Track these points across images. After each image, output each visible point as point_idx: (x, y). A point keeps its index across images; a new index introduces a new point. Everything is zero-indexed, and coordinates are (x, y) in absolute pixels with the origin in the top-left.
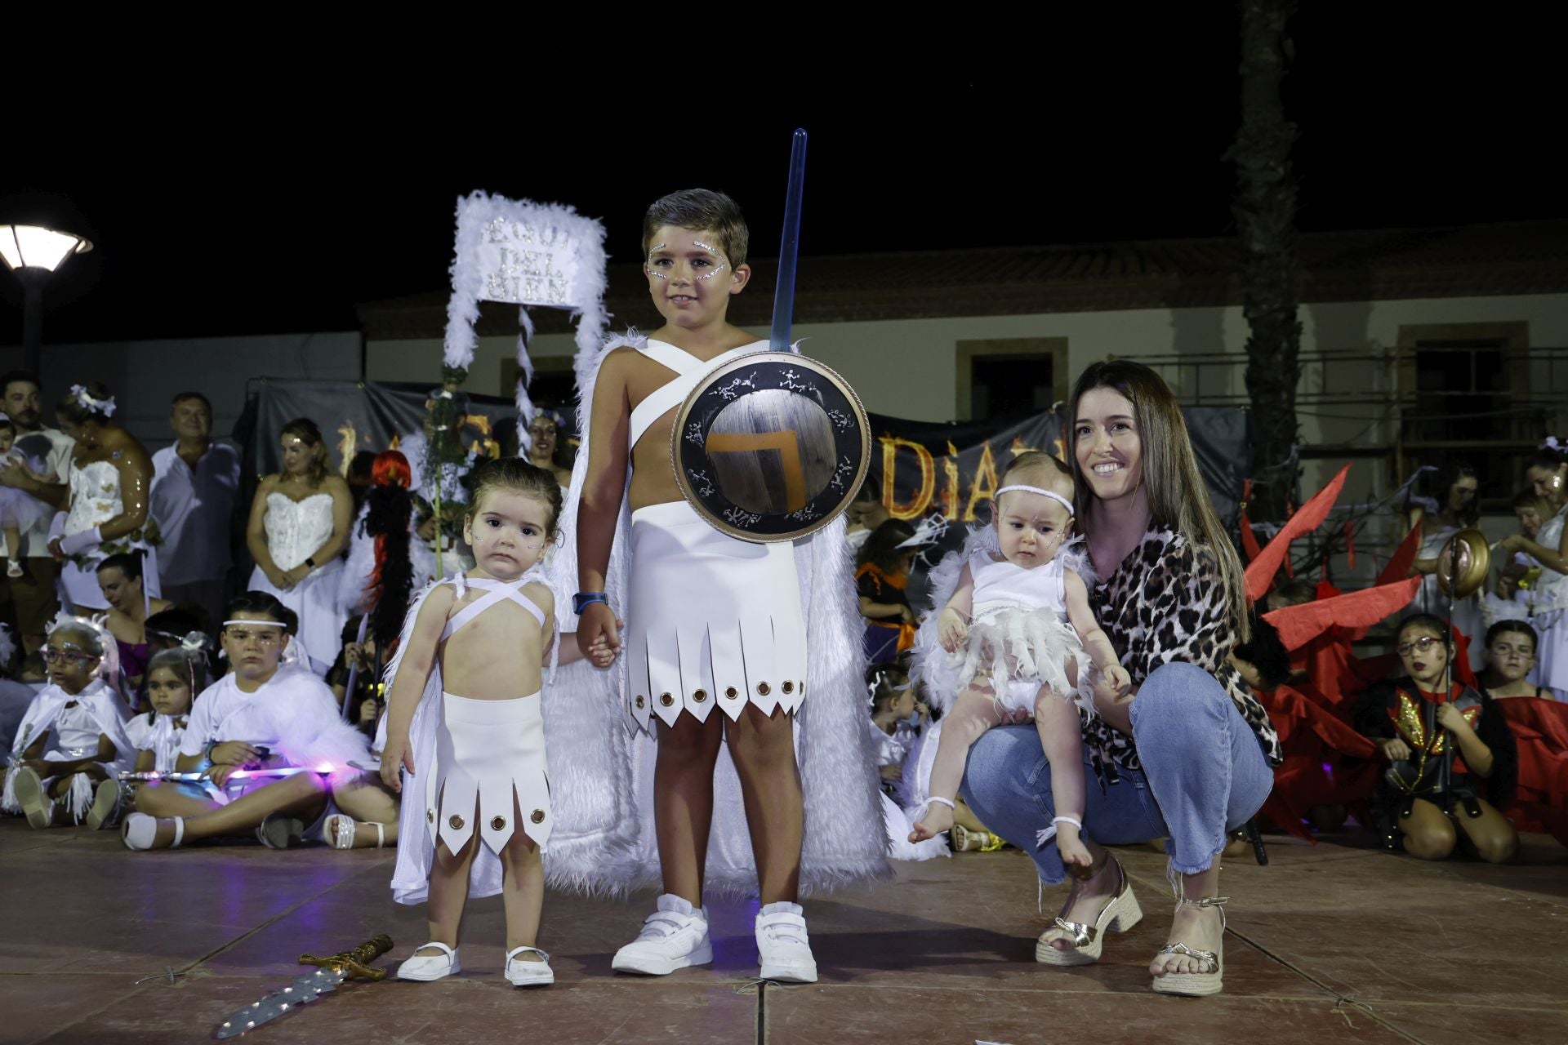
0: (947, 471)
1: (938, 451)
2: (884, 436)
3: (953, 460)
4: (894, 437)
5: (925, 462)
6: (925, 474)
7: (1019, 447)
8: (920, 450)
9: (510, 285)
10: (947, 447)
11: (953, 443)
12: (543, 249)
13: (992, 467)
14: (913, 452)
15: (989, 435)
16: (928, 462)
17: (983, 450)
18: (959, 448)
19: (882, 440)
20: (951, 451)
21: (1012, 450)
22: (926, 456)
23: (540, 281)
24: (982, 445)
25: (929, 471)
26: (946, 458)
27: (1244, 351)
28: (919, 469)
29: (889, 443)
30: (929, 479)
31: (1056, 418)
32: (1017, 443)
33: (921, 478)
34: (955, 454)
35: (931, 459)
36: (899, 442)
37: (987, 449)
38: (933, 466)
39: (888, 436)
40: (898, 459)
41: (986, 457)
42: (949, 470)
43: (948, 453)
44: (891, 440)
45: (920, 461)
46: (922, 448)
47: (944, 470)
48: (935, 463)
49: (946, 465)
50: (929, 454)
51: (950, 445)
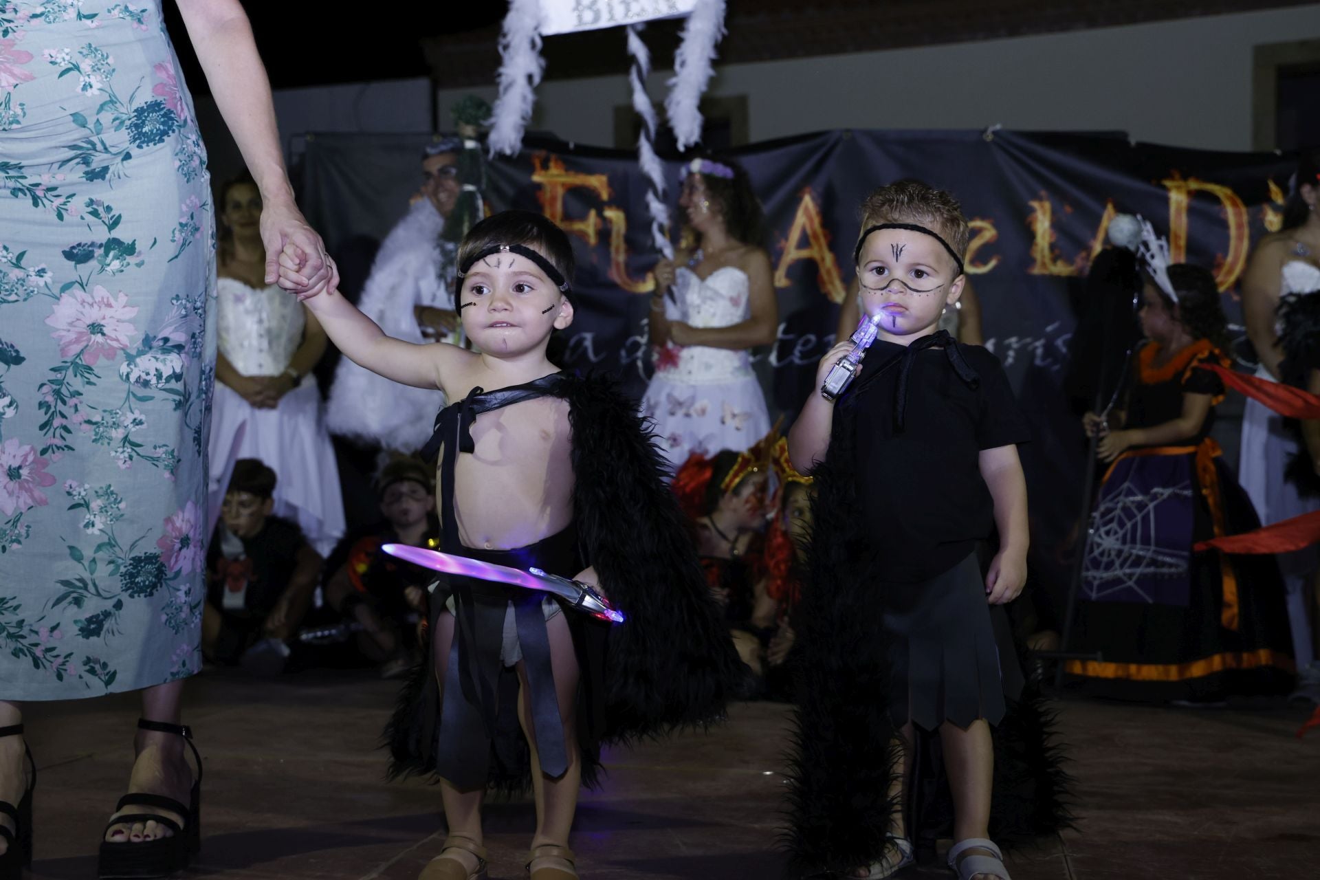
0: (1266, 224)
1: (1254, 197)
2: (1172, 178)
3: (1277, 209)
4: (1185, 177)
5: (1234, 215)
6: (1233, 231)
8: (1226, 195)
10: (1268, 190)
11: (1277, 183)
14: (1215, 199)
16: (1238, 215)
19: (1168, 183)
20: (1274, 197)
22: (1235, 205)
25: (1240, 226)
26: (1266, 203)
28: (1224, 225)
29: (1178, 188)
30: (1240, 238)
33: (1227, 238)
34: (1279, 200)
35: (1243, 209)
36: (1194, 185)
38: (1245, 218)
39: (1177, 176)
40: (1191, 211)
42: (1271, 223)
43: (1268, 200)
44: (1181, 183)
45: (1226, 213)
46: (1228, 192)
47: (1263, 224)
48: (1248, 213)
49: (1265, 215)
50: (1239, 201)
51: (1273, 187)
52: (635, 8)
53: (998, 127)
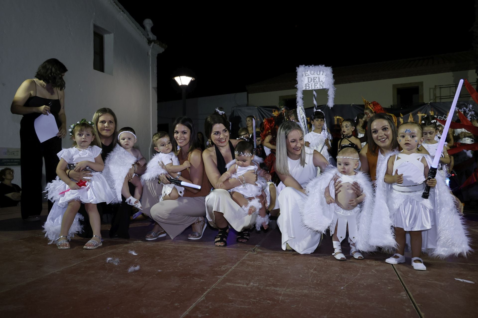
0: (400, 121)
1: (398, 116)
3: (402, 118)
7: (419, 114)
8: (393, 116)
9: (310, 86)
10: (400, 115)
11: (402, 114)
12: (317, 76)
13: (412, 119)
14: (391, 116)
15: (411, 111)
16: (395, 119)
17: (410, 115)
18: (403, 115)
20: (401, 116)
21: (418, 115)
22: (394, 117)
23: (317, 84)
24: (409, 114)
26: (400, 117)
27: (475, 82)
31: (430, 106)
32: (419, 113)
34: (402, 116)
35: (396, 118)
37: (411, 114)
38: (396, 119)
41: (411, 117)
42: (401, 120)
43: (400, 116)
45: (393, 119)
46: (393, 115)
47: (399, 120)
48: (397, 119)
49: (400, 119)
50: (395, 117)
51: (401, 114)
52: (316, 87)
53: (353, 104)
